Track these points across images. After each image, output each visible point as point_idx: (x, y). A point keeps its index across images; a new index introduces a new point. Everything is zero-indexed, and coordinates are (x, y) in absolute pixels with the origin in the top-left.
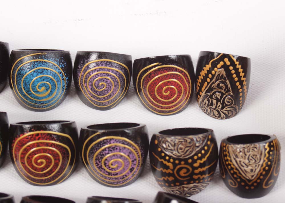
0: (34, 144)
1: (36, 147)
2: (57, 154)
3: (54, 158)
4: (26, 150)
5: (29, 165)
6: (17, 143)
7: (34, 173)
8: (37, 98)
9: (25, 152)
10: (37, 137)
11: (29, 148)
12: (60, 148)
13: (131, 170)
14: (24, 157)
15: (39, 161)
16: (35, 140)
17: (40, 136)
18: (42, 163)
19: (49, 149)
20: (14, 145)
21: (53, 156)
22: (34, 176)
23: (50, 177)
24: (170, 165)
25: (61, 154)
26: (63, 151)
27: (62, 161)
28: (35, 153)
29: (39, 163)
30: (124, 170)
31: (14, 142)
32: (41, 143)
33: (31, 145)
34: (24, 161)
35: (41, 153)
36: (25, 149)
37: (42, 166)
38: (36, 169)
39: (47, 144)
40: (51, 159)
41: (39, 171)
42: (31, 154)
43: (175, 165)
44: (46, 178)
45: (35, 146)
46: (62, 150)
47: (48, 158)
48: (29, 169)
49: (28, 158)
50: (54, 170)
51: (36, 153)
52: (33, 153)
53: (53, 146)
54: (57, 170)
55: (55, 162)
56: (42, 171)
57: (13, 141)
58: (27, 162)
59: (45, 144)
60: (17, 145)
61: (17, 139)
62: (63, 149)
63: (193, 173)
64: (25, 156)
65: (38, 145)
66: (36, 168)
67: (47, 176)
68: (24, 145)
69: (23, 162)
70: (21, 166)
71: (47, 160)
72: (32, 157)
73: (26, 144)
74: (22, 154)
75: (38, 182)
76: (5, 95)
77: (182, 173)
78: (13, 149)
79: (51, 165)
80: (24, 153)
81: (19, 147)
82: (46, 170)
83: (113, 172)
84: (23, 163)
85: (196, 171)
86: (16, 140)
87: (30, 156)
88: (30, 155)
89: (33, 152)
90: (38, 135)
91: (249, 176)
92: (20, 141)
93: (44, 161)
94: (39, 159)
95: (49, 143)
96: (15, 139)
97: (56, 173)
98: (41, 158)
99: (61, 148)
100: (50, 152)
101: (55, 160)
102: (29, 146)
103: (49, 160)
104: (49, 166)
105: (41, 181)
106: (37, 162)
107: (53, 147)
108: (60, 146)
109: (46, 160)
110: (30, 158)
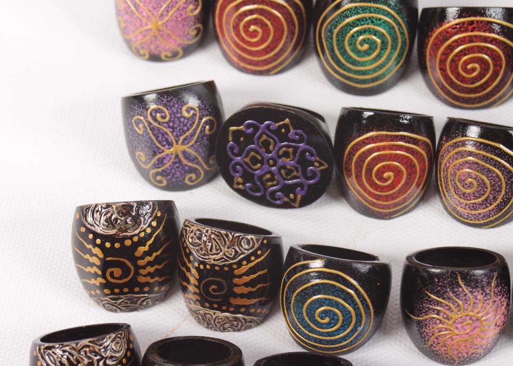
0: (464, 38)
1: (467, 43)
2: (499, 56)
3: (493, 63)
4: (451, 48)
5: (452, 74)
6: (437, 37)
7: (460, 86)
9: (449, 51)
10: (470, 27)
11: (455, 44)
12: (504, 46)
14: (446, 60)
15: (469, 66)
16: (466, 31)
17: (474, 25)
18: (474, 70)
19: (487, 47)
21: (493, 59)
22: (459, 91)
23: (484, 95)
25: (505, 57)
26: (508, 52)
27: (505, 69)
28: (463, 53)
29: (470, 70)
31: (431, 36)
32: (476, 36)
33: (459, 39)
35: (474, 52)
36: (449, 46)
37: (475, 74)
38: (463, 80)
39: (485, 40)
40: (489, 64)
41: (466, 84)
42: (458, 55)
44: (477, 95)
45: (466, 41)
46: (506, 50)
47: (484, 62)
48: (451, 79)
49: (453, 60)
50: (490, 83)
51: (467, 52)
52: (462, 53)
53: (494, 43)
54: (495, 83)
55: (494, 69)
56: (473, 83)
57: (430, 33)
58: (450, 67)
59: (482, 38)
60: (435, 39)
61: (436, 31)
62: (508, 50)
64: (448, 57)
65: (471, 39)
66: (464, 77)
67: (478, 92)
68: (447, 39)
69: (443, 68)
70: (439, 73)
71: (483, 66)
72: (459, 60)
73: (451, 37)
74: (443, 54)
75: (462, 102)
78: (427, 48)
79: (488, 73)
80: (446, 52)
81: (439, 43)
82: (478, 81)
84: (443, 70)
86: (434, 33)
87: (457, 58)
88: (456, 55)
89: (461, 51)
90: (472, 23)
92: (441, 33)
93: (477, 65)
94: (470, 63)
95: (489, 37)
96: (432, 31)
97: (494, 89)
98: (474, 62)
99: (506, 47)
100: (489, 52)
101: (495, 65)
102: (456, 41)
103: (485, 65)
104: (485, 75)
105: (467, 101)
106: (466, 68)
107: (493, 45)
108: (505, 43)
109: (480, 66)
110: (455, 61)
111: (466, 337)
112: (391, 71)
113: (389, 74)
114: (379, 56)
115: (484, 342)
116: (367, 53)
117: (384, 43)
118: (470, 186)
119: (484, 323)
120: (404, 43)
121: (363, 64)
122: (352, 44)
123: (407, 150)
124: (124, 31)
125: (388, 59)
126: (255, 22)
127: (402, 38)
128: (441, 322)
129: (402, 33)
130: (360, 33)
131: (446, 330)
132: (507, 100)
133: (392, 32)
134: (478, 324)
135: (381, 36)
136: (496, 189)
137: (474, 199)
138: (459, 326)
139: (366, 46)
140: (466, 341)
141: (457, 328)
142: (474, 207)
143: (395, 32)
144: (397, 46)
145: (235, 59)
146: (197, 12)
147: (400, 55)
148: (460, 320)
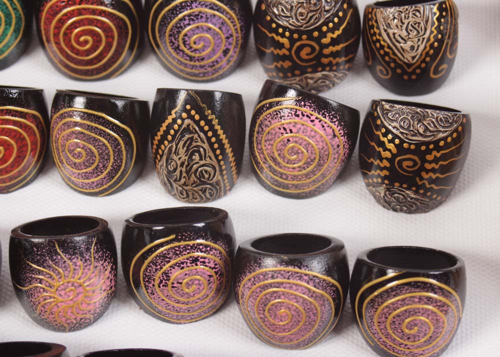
0: (73, 11)
1: (76, 16)
2: (110, 28)
3: (105, 35)
4: (62, 21)
5: (67, 47)
6: (48, 11)
7: (75, 58)
9: (60, 24)
11: (65, 17)
12: (114, 17)
13: (226, 52)
14: (59, 33)
15: (82, 39)
16: (74, 4)
18: (86, 42)
19: (96, 19)
20: (42, 15)
21: (104, 31)
22: (76, 64)
23: (100, 66)
24: (285, 41)
25: (117, 28)
26: (119, 23)
27: (118, 40)
28: (74, 25)
29: (82, 42)
30: (214, 52)
31: (43, 10)
32: (85, 9)
33: (69, 12)
34: (59, 39)
35: (84, 25)
36: (60, 20)
37: (88, 47)
38: (78, 52)
39: (94, 12)
40: (100, 36)
41: (82, 56)
42: (70, 28)
43: (292, 41)
44: (94, 67)
45: (75, 14)
46: (117, 21)
47: (95, 34)
48: (66, 52)
49: (65, 34)
50: (105, 54)
51: (77, 25)
52: (72, 26)
53: (103, 15)
54: (110, 55)
55: (106, 40)
56: (88, 55)
57: (42, 9)
58: (64, 41)
59: (90, 11)
60: (47, 14)
61: (47, 5)
62: (118, 21)
63: (321, 55)
64: (60, 31)
65: (79, 12)
66: (78, 50)
67: (95, 64)
68: (57, 13)
69: (58, 42)
70: (55, 48)
71: (95, 38)
72: (71, 33)
73: (60, 10)
74: (55, 28)
75: (81, 75)
77: (304, 53)
78: (41, 22)
79: (101, 44)
80: (58, 26)
81: (51, 17)
82: (93, 53)
83: (197, 55)
84: (58, 44)
85: (326, 51)
86: (45, 7)
87: (68, 31)
88: (67, 29)
89: (72, 24)
91: (408, 57)
92: (51, 7)
93: (89, 38)
94: (82, 36)
95: (97, 10)
96: (44, 6)
97: (109, 60)
98: (86, 35)
99: (115, 18)
100: (99, 24)
101: (107, 37)
102: (65, 15)
103: (97, 37)
104: (98, 47)
105: (86, 73)
106: (79, 41)
107: (103, 17)
108: (114, 15)
109: (92, 37)
110: (67, 35)
111: (72, 303)
112: (9, 47)
113: (7, 49)
115: (91, 307)
118: (79, 155)
119: (88, 288)
120: (19, 19)
123: (15, 123)
125: (4, 35)
127: (15, 14)
128: (44, 290)
129: (15, 9)
131: (51, 297)
132: (126, 70)
133: (4, 8)
134: (81, 289)
136: (104, 157)
137: (85, 168)
138: (62, 293)
140: (72, 307)
141: (61, 295)
142: (86, 176)
143: (7, 8)
144: (11, 22)
147: (16, 31)
148: (62, 287)
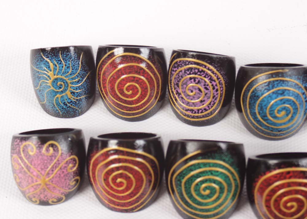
0: (284, 184)
1: (286, 188)
4: (274, 191)
6: (262, 182)
8: (275, 124)
9: (272, 193)
10: (288, 176)
14: (270, 200)
15: (289, 204)
16: (285, 178)
17: (291, 174)
18: (292, 207)
19: (301, 190)
20: (256, 185)
28: (284, 195)
29: (289, 207)
31: (257, 181)
32: (293, 183)
33: (280, 185)
34: (270, 204)
35: (292, 194)
37: (293, 210)
40: (303, 203)
42: (280, 196)
47: (300, 201)
48: (275, 214)
49: (275, 201)
52: (282, 195)
58: (274, 205)
60: (261, 184)
64: (272, 198)
65: (289, 185)
68: (270, 184)
70: (265, 209)
71: (299, 204)
72: (281, 200)
73: (273, 183)
74: (268, 195)
76: (230, 120)
78: (254, 190)
79: (303, 209)
80: (270, 194)
81: (264, 187)
84: (268, 207)
86: (260, 179)
87: (278, 199)
88: (278, 197)
89: (282, 193)
90: (289, 173)
92: (265, 180)
93: (294, 204)
94: (289, 202)
95: (302, 183)
98: (292, 201)
100: (303, 194)
102: (277, 186)
103: (301, 203)
104: (301, 210)
106: (286, 206)
109: (297, 204)
110: (277, 201)
113: (226, 209)
114: (218, 198)
116: (209, 196)
117: (222, 189)
120: (237, 186)
121: (206, 204)
122: (197, 190)
124: (19, 184)
125: (226, 199)
126: (121, 176)
127: (235, 183)
129: (235, 180)
130: (202, 182)
133: (227, 179)
135: (219, 183)
139: (208, 192)
143: (229, 180)
144: (231, 190)
145: (106, 202)
146: (75, 168)
147: (234, 196)
